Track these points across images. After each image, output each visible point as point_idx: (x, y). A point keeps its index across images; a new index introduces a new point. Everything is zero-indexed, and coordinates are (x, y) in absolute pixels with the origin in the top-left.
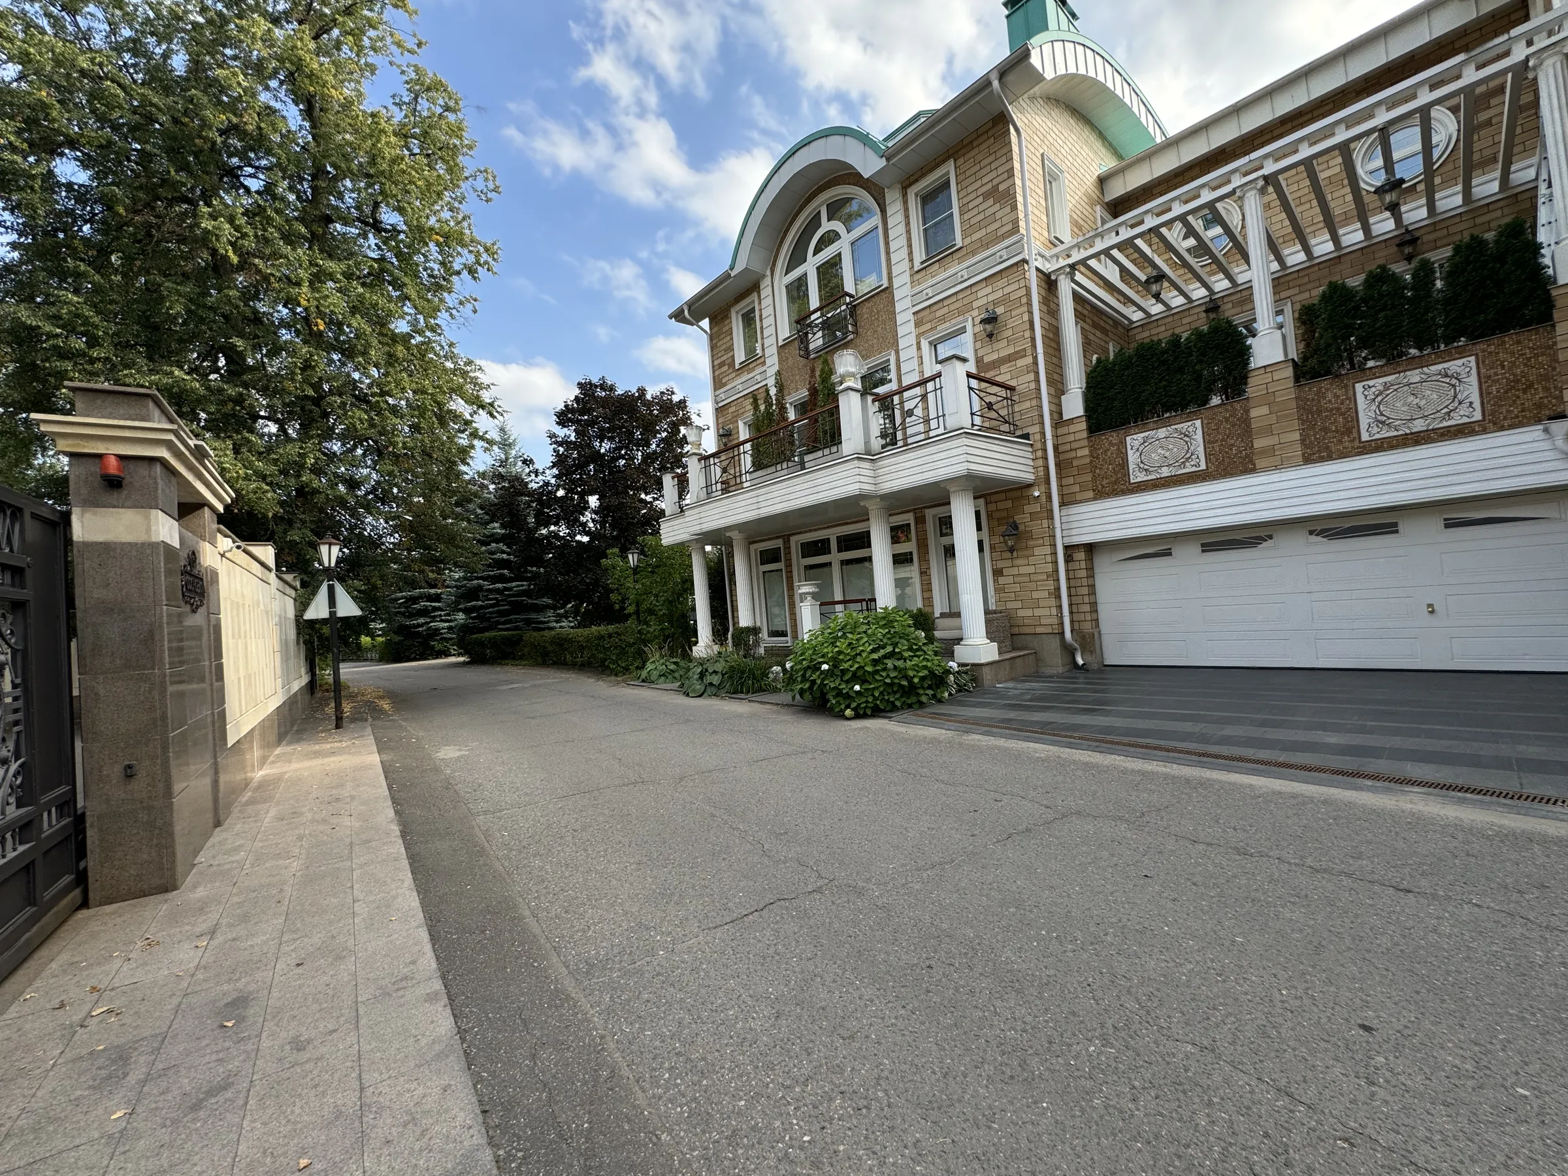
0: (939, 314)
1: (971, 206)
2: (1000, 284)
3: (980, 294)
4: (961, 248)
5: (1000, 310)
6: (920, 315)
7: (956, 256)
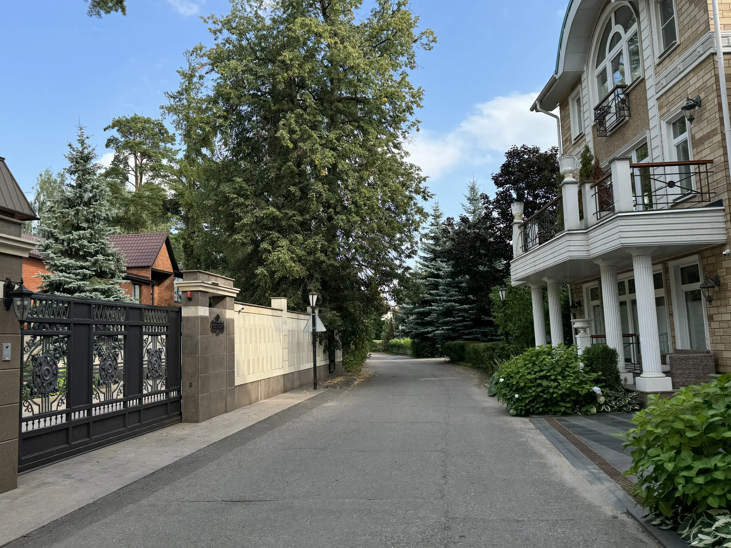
0: (671, 99)
1: (683, 10)
2: (701, 73)
3: (692, 82)
4: (679, 45)
5: (702, 96)
6: (661, 100)
7: (678, 51)
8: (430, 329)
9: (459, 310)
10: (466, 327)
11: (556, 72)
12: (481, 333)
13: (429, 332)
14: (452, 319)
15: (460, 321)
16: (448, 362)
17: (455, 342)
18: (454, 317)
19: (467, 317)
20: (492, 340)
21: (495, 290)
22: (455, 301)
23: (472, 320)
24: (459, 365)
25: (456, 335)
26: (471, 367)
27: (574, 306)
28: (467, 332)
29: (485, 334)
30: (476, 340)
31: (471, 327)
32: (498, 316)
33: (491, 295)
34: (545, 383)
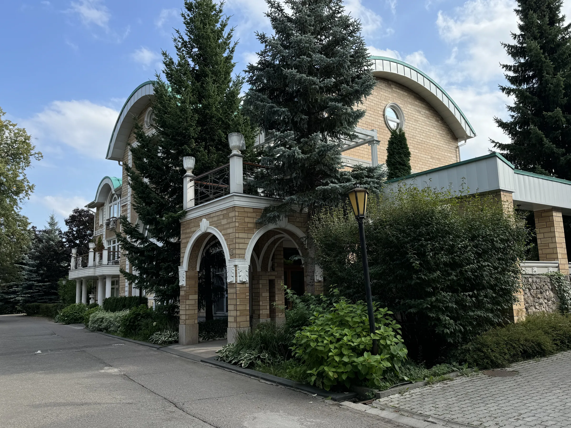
8: (12, 296)
9: (37, 286)
10: (39, 296)
11: (95, 200)
12: (49, 299)
13: (11, 298)
14: (32, 291)
15: (36, 292)
16: (25, 316)
17: (33, 304)
18: (33, 290)
19: (41, 290)
20: (54, 303)
21: (61, 280)
22: (35, 281)
23: (44, 292)
24: (34, 316)
25: (33, 300)
26: (42, 316)
27: (93, 289)
28: (40, 298)
29: (51, 300)
30: (45, 302)
31: (43, 295)
32: (61, 292)
33: (59, 282)
34: (75, 314)
